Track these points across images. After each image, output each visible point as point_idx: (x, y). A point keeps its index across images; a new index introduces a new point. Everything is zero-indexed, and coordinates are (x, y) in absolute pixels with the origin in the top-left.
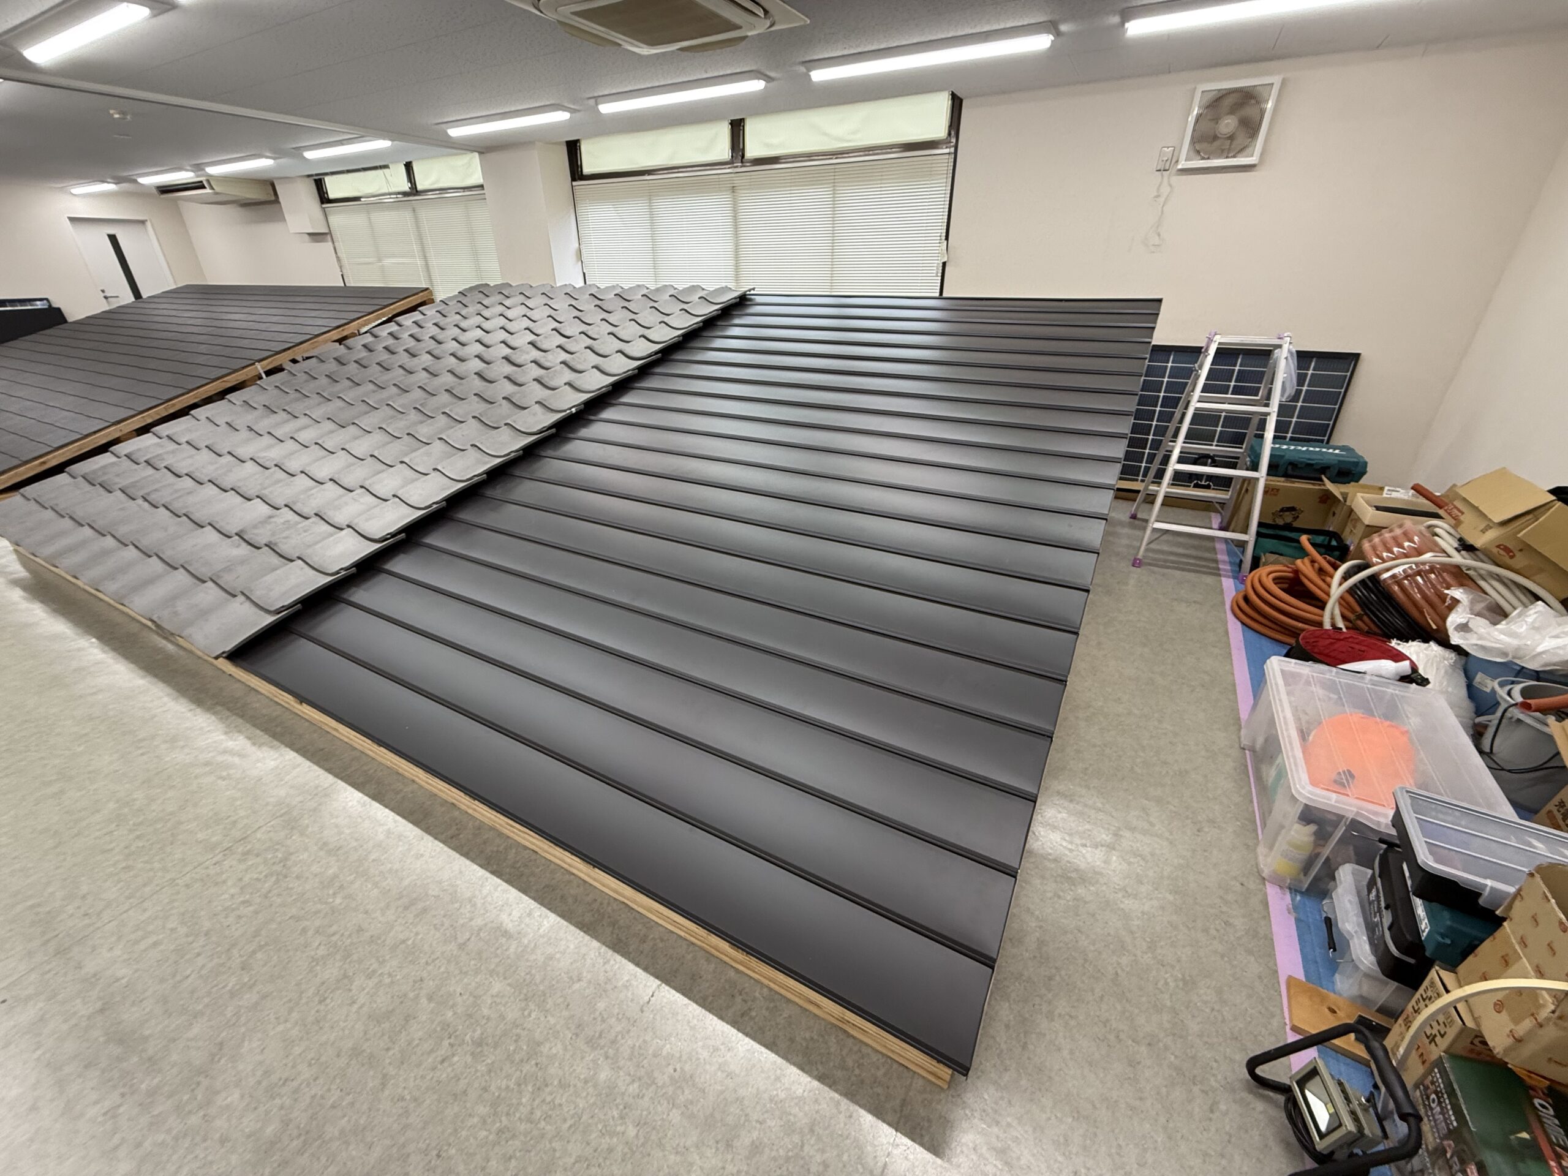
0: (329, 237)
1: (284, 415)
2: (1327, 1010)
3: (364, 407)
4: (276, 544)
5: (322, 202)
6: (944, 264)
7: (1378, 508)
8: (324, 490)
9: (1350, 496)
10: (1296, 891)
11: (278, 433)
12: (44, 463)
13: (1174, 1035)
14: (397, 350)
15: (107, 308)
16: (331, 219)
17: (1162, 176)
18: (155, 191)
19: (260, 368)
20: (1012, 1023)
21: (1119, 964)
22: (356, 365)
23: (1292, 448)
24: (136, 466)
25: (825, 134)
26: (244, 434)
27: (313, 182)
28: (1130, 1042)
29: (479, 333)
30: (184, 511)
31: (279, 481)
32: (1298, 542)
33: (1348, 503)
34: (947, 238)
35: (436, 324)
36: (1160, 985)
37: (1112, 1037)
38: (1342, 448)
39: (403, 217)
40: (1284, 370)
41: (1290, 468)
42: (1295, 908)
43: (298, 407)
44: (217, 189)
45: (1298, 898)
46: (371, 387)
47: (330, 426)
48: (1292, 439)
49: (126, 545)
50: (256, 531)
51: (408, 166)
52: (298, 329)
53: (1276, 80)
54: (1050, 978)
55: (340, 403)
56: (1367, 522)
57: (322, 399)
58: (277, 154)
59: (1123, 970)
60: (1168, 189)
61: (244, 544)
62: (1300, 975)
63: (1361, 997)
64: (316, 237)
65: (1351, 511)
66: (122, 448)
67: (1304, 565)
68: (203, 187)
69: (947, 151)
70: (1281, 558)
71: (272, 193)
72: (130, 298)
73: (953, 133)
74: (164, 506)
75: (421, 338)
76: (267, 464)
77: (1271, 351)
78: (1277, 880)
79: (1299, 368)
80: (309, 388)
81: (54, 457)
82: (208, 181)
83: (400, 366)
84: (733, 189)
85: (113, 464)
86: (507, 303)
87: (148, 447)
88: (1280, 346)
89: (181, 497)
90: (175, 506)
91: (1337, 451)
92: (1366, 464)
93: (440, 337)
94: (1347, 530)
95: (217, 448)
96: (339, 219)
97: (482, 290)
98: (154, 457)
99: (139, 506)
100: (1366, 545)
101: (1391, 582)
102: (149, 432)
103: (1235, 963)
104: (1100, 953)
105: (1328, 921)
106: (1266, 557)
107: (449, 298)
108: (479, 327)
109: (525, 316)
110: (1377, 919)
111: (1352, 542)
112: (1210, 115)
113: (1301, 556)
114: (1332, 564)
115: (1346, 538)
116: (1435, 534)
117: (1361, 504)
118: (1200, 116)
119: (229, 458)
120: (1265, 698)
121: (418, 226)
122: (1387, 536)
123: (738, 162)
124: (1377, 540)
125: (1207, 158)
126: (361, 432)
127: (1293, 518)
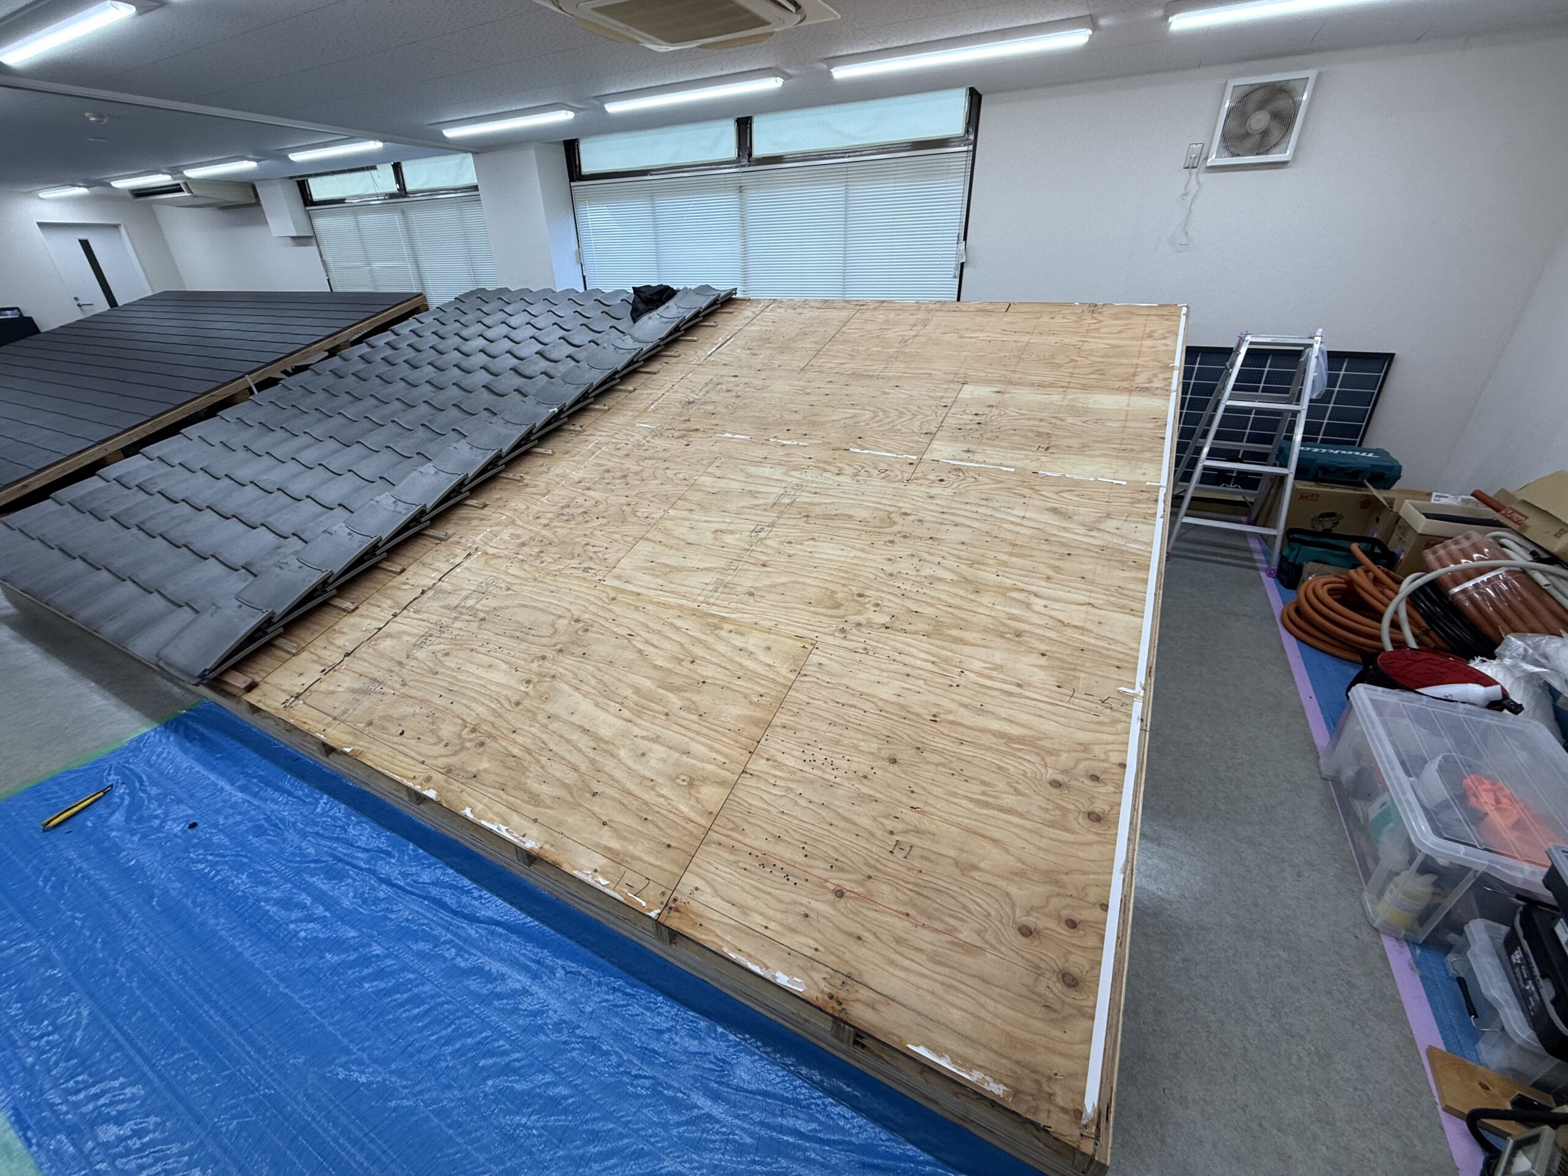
0: (314, 240)
1: (282, 432)
2: (1479, 1087)
3: (367, 425)
5: (306, 205)
6: (962, 264)
7: (1428, 516)
9: (1396, 503)
10: (1414, 944)
11: (278, 452)
12: (25, 486)
13: (1320, 1121)
14: (396, 361)
15: (81, 317)
16: (315, 223)
17: (1191, 174)
18: (129, 195)
19: (250, 380)
20: (1145, 1112)
21: (1245, 1036)
22: (354, 378)
23: (1324, 451)
24: (127, 492)
25: (840, 133)
26: (241, 454)
27: (295, 184)
28: (1275, 1132)
29: (481, 342)
30: (183, 542)
31: (285, 507)
32: (1349, 550)
33: (1395, 510)
34: (965, 239)
35: (435, 333)
36: (1294, 1062)
37: (1254, 1126)
38: (1376, 452)
39: (392, 219)
40: (1314, 369)
41: (1320, 472)
42: (1418, 964)
43: (296, 425)
44: (196, 192)
45: (1418, 951)
46: (373, 401)
47: (332, 445)
48: (1323, 441)
49: (124, 580)
51: (397, 168)
52: (287, 339)
53: (1311, 74)
54: (1176, 1056)
55: (341, 420)
56: (1420, 531)
57: (320, 416)
58: (259, 155)
59: (1250, 1043)
60: (1197, 187)
62: (1440, 1045)
63: (1512, 1070)
64: (300, 240)
65: (1398, 518)
66: (113, 471)
67: (1358, 576)
68: (181, 190)
69: (965, 148)
70: (1326, 567)
71: (252, 195)
72: (103, 306)
73: (971, 130)
74: (161, 535)
75: (421, 348)
76: (269, 488)
77: (1301, 351)
78: (1392, 932)
79: (1330, 369)
80: (306, 403)
81: (36, 480)
82: (186, 184)
83: (402, 379)
84: (741, 189)
85: (101, 489)
86: (508, 309)
87: (137, 470)
88: (1311, 346)
89: (179, 524)
90: (173, 535)
91: (1370, 455)
92: (1400, 467)
93: (440, 347)
94: (1395, 537)
95: (213, 471)
96: (324, 223)
97: (480, 296)
98: (146, 481)
99: (134, 535)
100: (1430, 557)
101: (1461, 596)
102: (138, 453)
103: (1368, 1031)
104: (1223, 1024)
105: (1461, 982)
106: (1309, 566)
107: (445, 305)
108: (481, 335)
109: (528, 323)
110: (1530, 986)
111: (1403, 553)
112: (1240, 111)
113: (1354, 567)
114: (1387, 574)
115: (1393, 545)
116: (1503, 546)
117: (1410, 510)
118: (1231, 111)
119: (227, 481)
120: (1349, 728)
121: (408, 229)
122: (1453, 547)
123: (745, 161)
124: (1442, 552)
125: (1238, 155)
126: (367, 452)
127: (1336, 524)
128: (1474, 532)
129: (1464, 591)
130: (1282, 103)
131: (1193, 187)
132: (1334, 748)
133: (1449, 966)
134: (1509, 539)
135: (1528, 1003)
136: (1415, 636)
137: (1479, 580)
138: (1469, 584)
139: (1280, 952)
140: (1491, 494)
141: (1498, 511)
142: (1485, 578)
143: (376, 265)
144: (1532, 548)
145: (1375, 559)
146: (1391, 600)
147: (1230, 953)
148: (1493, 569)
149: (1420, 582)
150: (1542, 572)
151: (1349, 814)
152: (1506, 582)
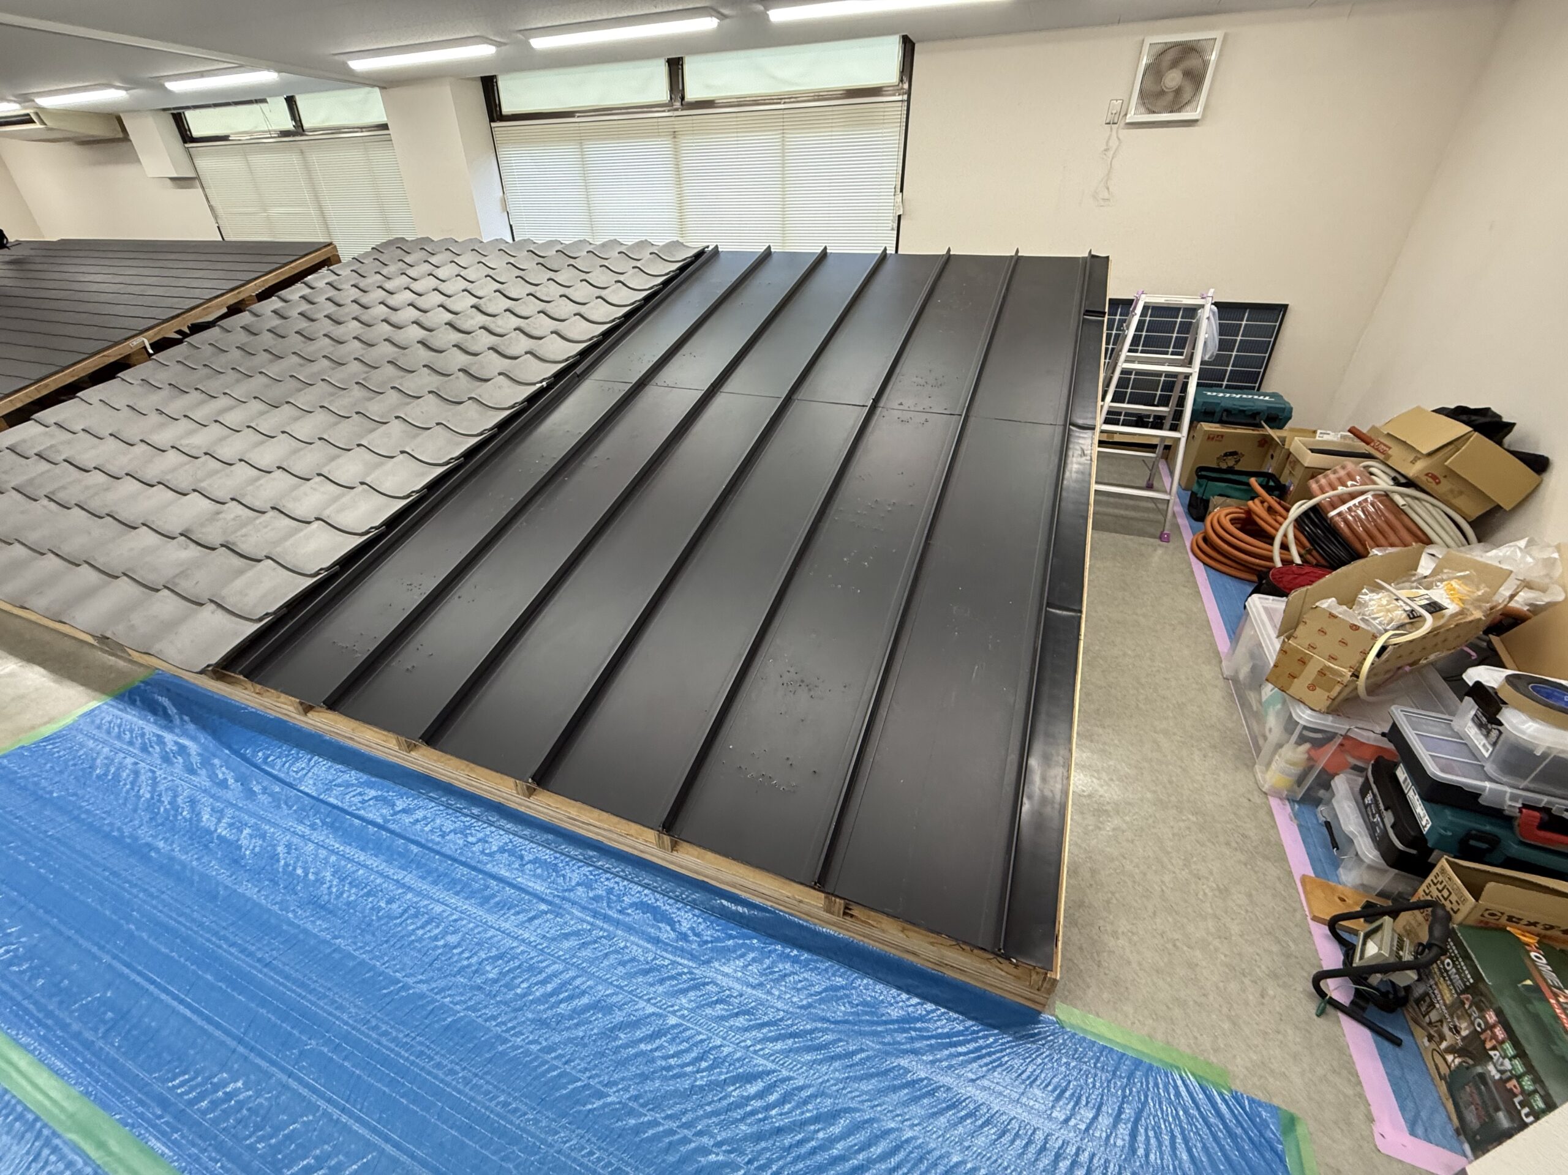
0: (197, 182)
1: (197, 394)
2: (1338, 900)
3: (294, 384)
4: (234, 544)
5: (185, 142)
6: (899, 217)
7: (1313, 451)
8: (274, 479)
9: (1287, 440)
10: (1294, 801)
11: (197, 415)
13: (1220, 937)
14: (316, 317)
16: (198, 162)
17: (1111, 130)
19: (142, 340)
20: (1085, 946)
21: (1162, 882)
22: (270, 335)
23: (1227, 395)
25: (774, 78)
26: (155, 418)
27: (171, 117)
28: (1185, 948)
29: (408, 296)
30: (107, 511)
31: (217, 472)
32: (1248, 484)
33: (1286, 446)
34: (902, 190)
35: (355, 286)
36: (1200, 896)
37: (1170, 946)
38: (1272, 395)
39: (287, 160)
41: (1225, 414)
42: (1296, 816)
43: (214, 385)
44: (50, 124)
45: (1297, 806)
46: (295, 359)
47: (257, 406)
48: (1227, 387)
49: (43, 554)
50: (204, 530)
51: (291, 101)
52: (182, 293)
53: (1218, 34)
54: (1108, 902)
55: (263, 380)
56: (1306, 465)
57: (239, 376)
58: (130, 83)
59: (1167, 887)
60: (1117, 143)
61: (192, 546)
62: (1311, 873)
63: (1363, 885)
64: (180, 182)
65: (1289, 454)
67: (1255, 506)
68: (31, 121)
69: (900, 98)
70: (1229, 500)
71: (119, 129)
73: (905, 78)
74: (76, 505)
75: (341, 302)
76: (194, 453)
77: (1192, 312)
78: (1277, 794)
80: (220, 363)
82: (37, 114)
83: (325, 335)
84: (674, 135)
86: (433, 260)
87: (34, 438)
88: (1202, 307)
89: (96, 495)
90: (93, 505)
91: (1267, 398)
92: (1291, 409)
93: (363, 301)
94: (1286, 471)
95: (125, 436)
96: (208, 162)
97: (400, 245)
98: (45, 449)
99: (44, 507)
100: (1314, 486)
101: (1337, 519)
102: (28, 419)
103: (1257, 869)
104: (1145, 874)
105: (1328, 825)
106: (1215, 500)
107: (360, 255)
108: (408, 288)
109: (458, 275)
110: (1377, 819)
111: (1292, 483)
112: (1155, 71)
113: (1252, 499)
114: (1279, 503)
115: (1284, 479)
116: (1371, 474)
117: (1297, 445)
118: (1148, 68)
119: (144, 446)
120: (1247, 633)
121: (308, 170)
122: (1332, 477)
123: (678, 104)
124: (1323, 481)
125: (1154, 112)
126: (299, 413)
127: (1237, 462)
128: (1349, 462)
129: (1340, 514)
130: (1192, 62)
131: (1114, 143)
132: (1234, 651)
133: (1319, 815)
134: (1376, 468)
135: (1375, 831)
136: (1301, 556)
137: (1351, 504)
138: (1343, 508)
139: (1190, 816)
140: (1364, 430)
141: (1368, 444)
142: (1356, 501)
143: (275, 211)
144: (1393, 474)
145: (1269, 490)
146: (1281, 524)
147: (1150, 821)
148: (1363, 493)
149: (1305, 507)
150: (1402, 495)
151: (1244, 704)
152: (1372, 505)
